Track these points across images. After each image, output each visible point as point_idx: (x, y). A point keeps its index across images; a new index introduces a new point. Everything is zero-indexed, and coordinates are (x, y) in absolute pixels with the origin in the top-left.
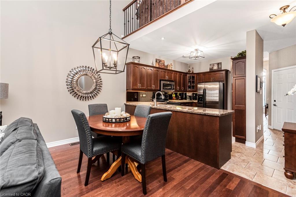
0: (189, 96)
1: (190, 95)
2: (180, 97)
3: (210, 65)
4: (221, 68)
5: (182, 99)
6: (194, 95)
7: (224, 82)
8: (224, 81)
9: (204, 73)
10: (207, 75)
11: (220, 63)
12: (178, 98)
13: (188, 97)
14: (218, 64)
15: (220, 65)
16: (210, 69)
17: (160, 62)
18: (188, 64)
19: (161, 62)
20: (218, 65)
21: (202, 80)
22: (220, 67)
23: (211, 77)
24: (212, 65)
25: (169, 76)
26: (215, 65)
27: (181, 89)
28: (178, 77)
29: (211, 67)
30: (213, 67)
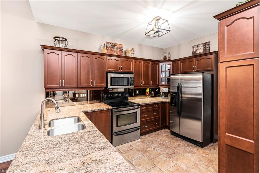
1: (164, 91)
3: (193, 47)
4: (210, 49)
7: (212, 72)
8: (213, 70)
9: (183, 60)
10: (187, 63)
11: (207, 42)
13: (162, 93)
14: (205, 44)
15: (207, 46)
16: (193, 53)
17: (113, 46)
19: (116, 47)
20: (204, 46)
21: (180, 70)
22: (207, 49)
23: (193, 65)
24: (195, 47)
25: (126, 65)
26: (201, 46)
27: (149, 84)
28: (142, 67)
29: (194, 51)
30: (197, 50)
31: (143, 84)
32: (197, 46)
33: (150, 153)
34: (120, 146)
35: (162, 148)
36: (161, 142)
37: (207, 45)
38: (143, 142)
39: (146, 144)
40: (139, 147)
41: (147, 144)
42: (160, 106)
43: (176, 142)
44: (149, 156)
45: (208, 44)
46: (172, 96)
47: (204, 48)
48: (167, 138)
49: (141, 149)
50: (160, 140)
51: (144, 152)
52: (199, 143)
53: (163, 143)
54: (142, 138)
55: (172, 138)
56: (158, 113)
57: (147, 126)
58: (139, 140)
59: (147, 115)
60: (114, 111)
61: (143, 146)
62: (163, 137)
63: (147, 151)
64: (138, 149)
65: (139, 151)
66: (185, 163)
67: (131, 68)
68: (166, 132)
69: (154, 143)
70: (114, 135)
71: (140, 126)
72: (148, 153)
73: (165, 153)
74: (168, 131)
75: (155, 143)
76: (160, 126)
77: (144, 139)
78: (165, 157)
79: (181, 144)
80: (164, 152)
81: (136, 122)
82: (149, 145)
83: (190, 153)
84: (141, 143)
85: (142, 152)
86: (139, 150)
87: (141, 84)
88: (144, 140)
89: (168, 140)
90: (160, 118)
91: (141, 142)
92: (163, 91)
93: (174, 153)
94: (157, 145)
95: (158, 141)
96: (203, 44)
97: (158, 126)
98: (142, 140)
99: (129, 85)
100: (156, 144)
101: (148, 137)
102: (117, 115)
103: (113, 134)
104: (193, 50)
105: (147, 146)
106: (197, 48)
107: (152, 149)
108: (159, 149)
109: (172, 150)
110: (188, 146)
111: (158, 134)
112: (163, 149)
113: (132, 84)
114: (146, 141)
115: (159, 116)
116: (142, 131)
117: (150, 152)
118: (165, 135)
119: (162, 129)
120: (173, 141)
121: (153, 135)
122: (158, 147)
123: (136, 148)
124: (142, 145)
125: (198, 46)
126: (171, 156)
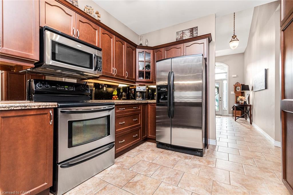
0: (141, 92)
1: (142, 90)
2: (124, 94)
3: (177, 33)
5: (128, 98)
6: (150, 91)
9: (168, 47)
10: (173, 50)
11: (194, 28)
12: (121, 96)
13: (138, 94)
18: (139, 35)
20: (191, 31)
22: (195, 35)
23: (182, 53)
24: (180, 33)
25: (86, 32)
26: (187, 32)
27: (124, 75)
28: (113, 46)
29: (179, 37)
30: (183, 36)
31: (115, 73)
32: (182, 32)
33: (142, 186)
34: (77, 188)
35: (156, 171)
36: (151, 161)
37: (194, 31)
38: (122, 168)
39: (128, 170)
40: (118, 180)
41: (130, 169)
42: (141, 108)
43: (169, 157)
44: (144, 191)
45: (196, 30)
46: (159, 91)
47: (191, 34)
48: (154, 154)
49: (124, 183)
50: (147, 157)
51: (130, 187)
52: (199, 150)
53: (153, 162)
54: (118, 161)
55: (162, 152)
56: (138, 119)
57: (124, 141)
58: (114, 166)
59: (124, 122)
60: (61, 112)
61: (124, 175)
62: (149, 153)
63: (135, 184)
64: (117, 183)
65: (121, 187)
66: (202, 185)
67: (96, 39)
68: (149, 145)
69: (140, 166)
70: (61, 167)
71: (114, 141)
72: (138, 187)
73: (165, 177)
74: (150, 144)
75: (142, 165)
76: (141, 139)
77: (122, 162)
78: (169, 185)
79: (175, 157)
80: (163, 177)
81: (109, 134)
82: (135, 171)
83: (195, 167)
84: (119, 171)
85: (127, 187)
86: (120, 184)
87: (113, 72)
88: (122, 165)
89: (157, 156)
90: (141, 127)
91: (118, 168)
92: (140, 90)
93: (177, 174)
94: (147, 168)
95: (145, 161)
96: (189, 29)
97: (139, 138)
98: (119, 165)
99: (92, 69)
100: (145, 166)
101: (128, 158)
102: (69, 121)
103: (59, 166)
104: (177, 37)
105: (131, 174)
106: (182, 35)
107: (142, 176)
108: (152, 173)
109: (171, 170)
110: (186, 158)
111: (139, 150)
112: (159, 171)
113: (99, 68)
114: (127, 165)
115: (140, 124)
116: (117, 150)
117: (141, 184)
118: (149, 150)
119: (142, 143)
120: (165, 156)
121: (134, 153)
122: (150, 171)
123: (113, 182)
124: (122, 174)
125: (184, 32)
126: (175, 179)
